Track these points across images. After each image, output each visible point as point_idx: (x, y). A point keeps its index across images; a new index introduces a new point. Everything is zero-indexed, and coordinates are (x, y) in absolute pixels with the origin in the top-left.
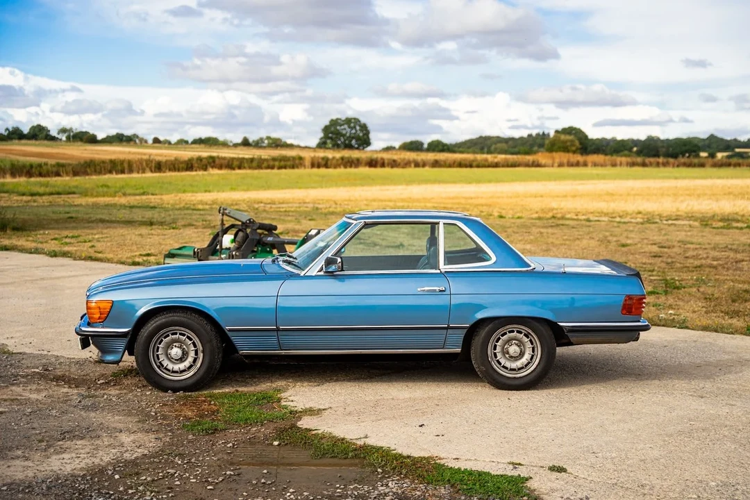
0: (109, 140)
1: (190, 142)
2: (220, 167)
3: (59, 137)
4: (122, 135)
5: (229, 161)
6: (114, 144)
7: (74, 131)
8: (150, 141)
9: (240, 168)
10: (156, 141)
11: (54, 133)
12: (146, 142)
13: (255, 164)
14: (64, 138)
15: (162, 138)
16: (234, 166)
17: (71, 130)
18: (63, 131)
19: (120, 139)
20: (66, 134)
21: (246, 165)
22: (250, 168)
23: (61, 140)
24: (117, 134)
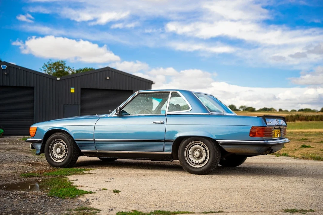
0: (260, 110)
1: (297, 111)
2: (301, 120)
3: (240, 109)
4: (266, 108)
5: (306, 117)
6: (262, 112)
7: (246, 107)
8: (278, 111)
9: (311, 120)
10: (280, 110)
11: (238, 108)
12: (276, 111)
13: (319, 118)
14: (242, 110)
15: (283, 109)
16: (308, 119)
17: (245, 107)
18: (242, 107)
19: (265, 110)
20: (243, 108)
21: (314, 119)
22: (316, 120)
23: (241, 111)
24: (265, 108)
